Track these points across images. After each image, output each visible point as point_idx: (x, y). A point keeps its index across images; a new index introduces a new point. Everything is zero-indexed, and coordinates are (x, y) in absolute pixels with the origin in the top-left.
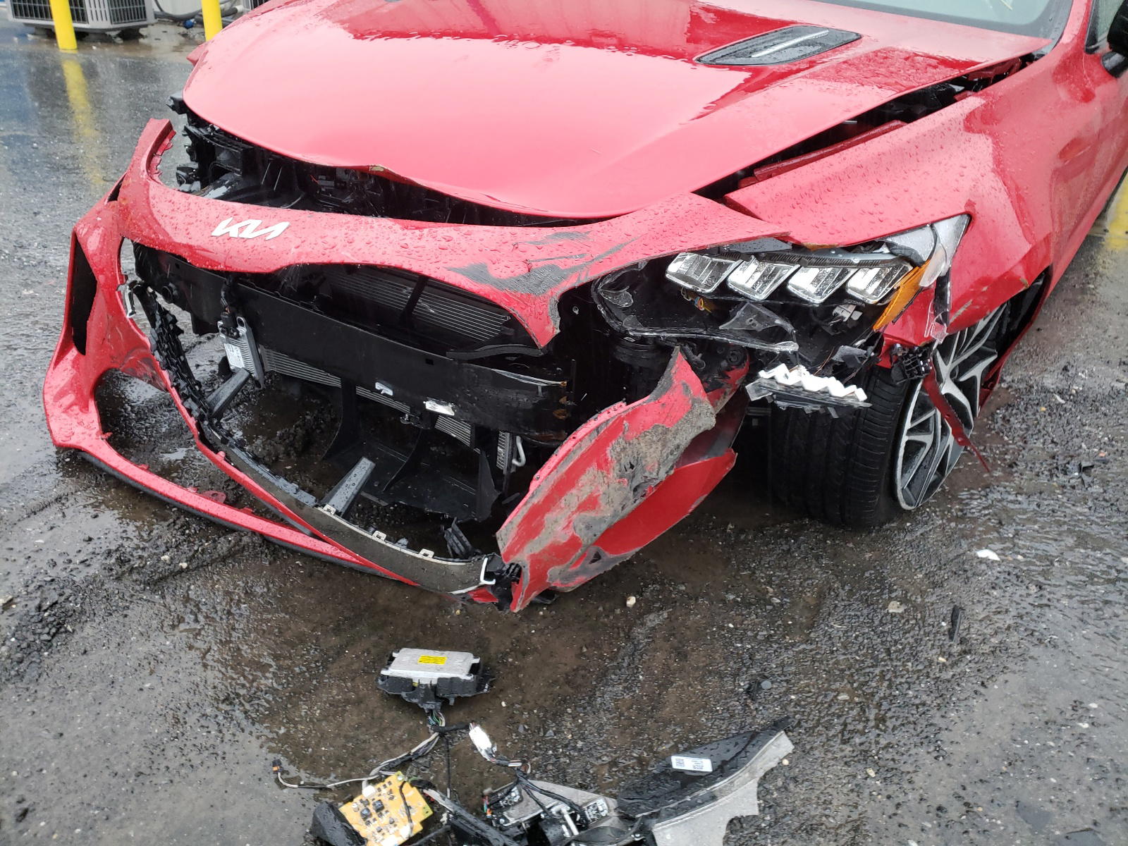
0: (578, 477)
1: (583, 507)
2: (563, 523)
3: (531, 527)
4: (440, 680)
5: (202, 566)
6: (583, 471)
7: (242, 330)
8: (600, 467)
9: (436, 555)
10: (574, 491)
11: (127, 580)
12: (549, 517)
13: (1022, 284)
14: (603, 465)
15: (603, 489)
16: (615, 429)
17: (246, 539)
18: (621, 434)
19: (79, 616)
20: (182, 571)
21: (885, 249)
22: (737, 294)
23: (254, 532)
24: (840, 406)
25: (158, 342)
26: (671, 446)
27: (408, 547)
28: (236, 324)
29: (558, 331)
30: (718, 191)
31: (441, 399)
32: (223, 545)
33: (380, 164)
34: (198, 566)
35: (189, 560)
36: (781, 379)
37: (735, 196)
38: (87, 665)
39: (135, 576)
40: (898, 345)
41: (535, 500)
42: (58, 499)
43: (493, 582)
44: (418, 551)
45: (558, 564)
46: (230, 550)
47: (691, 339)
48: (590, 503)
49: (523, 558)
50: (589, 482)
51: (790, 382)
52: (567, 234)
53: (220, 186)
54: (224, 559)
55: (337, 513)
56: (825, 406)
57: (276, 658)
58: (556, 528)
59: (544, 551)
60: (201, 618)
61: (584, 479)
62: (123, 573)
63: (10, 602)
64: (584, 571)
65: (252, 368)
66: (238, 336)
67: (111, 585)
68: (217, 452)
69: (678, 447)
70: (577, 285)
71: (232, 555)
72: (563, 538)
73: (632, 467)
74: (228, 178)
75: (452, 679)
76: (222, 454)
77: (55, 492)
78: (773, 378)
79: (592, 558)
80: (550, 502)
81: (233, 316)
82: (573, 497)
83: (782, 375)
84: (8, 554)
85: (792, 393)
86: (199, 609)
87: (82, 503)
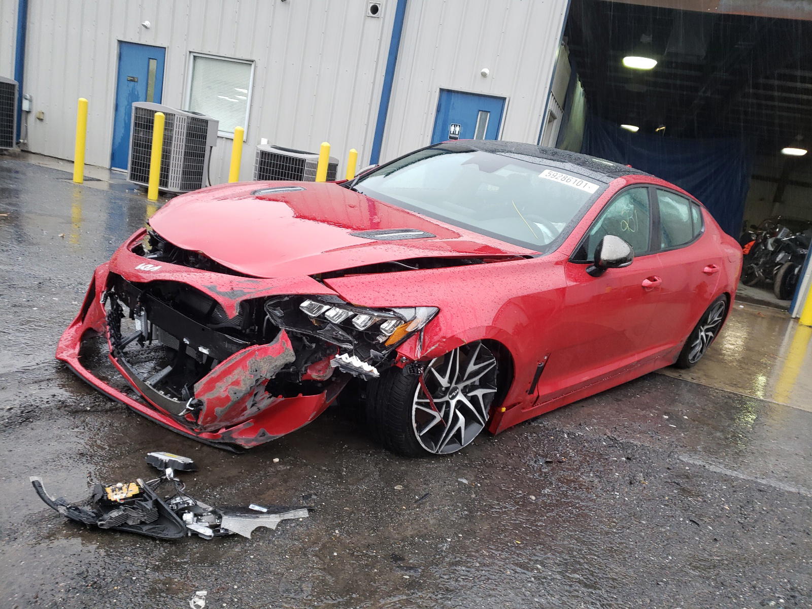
0: (233, 370)
1: (234, 383)
2: (224, 389)
3: (210, 386)
4: (170, 460)
5: (97, 411)
6: (235, 369)
7: (143, 313)
8: (243, 368)
9: (179, 400)
10: (231, 376)
11: (62, 410)
12: (218, 384)
13: (464, 342)
14: (244, 368)
15: (243, 378)
16: (251, 354)
17: (119, 405)
18: (254, 356)
19: (37, 418)
20: (86, 411)
21: (392, 313)
22: (327, 320)
23: (124, 403)
24: (367, 375)
25: (110, 315)
26: (274, 365)
27: (170, 397)
28: (141, 310)
29: (237, 314)
30: (321, 278)
31: (205, 347)
32: (109, 405)
33: (202, 250)
34: (94, 411)
35: (92, 407)
36: (344, 359)
37: (328, 281)
38: (32, 433)
39: (66, 409)
40: (404, 358)
41: (213, 376)
42: (48, 380)
43: (192, 409)
44: (172, 398)
45: (220, 407)
46: (110, 407)
47: (308, 335)
48: (236, 383)
49: (205, 398)
50: (237, 374)
51: (347, 361)
52: (252, 281)
53: (155, 254)
54: (107, 411)
55: (150, 384)
56: (360, 374)
57: (110, 446)
58: (222, 390)
59: (214, 399)
60: (86, 429)
61: (236, 372)
62: (62, 406)
63: (11, 409)
64: (256, 440)
65: (143, 331)
66: (140, 316)
67: (55, 411)
68: (114, 358)
69: (276, 366)
70: (249, 298)
71: (111, 410)
72: (223, 395)
73: (256, 371)
74: (158, 253)
75: (175, 461)
76: (116, 359)
77: (48, 377)
78: (341, 358)
79: (261, 434)
80: (219, 378)
81: (141, 306)
82: (230, 379)
83: (345, 358)
84: (18, 394)
85: (347, 366)
86: (87, 426)
87: (58, 382)
